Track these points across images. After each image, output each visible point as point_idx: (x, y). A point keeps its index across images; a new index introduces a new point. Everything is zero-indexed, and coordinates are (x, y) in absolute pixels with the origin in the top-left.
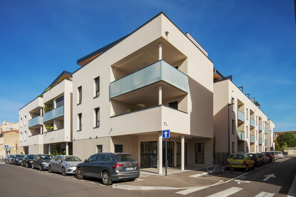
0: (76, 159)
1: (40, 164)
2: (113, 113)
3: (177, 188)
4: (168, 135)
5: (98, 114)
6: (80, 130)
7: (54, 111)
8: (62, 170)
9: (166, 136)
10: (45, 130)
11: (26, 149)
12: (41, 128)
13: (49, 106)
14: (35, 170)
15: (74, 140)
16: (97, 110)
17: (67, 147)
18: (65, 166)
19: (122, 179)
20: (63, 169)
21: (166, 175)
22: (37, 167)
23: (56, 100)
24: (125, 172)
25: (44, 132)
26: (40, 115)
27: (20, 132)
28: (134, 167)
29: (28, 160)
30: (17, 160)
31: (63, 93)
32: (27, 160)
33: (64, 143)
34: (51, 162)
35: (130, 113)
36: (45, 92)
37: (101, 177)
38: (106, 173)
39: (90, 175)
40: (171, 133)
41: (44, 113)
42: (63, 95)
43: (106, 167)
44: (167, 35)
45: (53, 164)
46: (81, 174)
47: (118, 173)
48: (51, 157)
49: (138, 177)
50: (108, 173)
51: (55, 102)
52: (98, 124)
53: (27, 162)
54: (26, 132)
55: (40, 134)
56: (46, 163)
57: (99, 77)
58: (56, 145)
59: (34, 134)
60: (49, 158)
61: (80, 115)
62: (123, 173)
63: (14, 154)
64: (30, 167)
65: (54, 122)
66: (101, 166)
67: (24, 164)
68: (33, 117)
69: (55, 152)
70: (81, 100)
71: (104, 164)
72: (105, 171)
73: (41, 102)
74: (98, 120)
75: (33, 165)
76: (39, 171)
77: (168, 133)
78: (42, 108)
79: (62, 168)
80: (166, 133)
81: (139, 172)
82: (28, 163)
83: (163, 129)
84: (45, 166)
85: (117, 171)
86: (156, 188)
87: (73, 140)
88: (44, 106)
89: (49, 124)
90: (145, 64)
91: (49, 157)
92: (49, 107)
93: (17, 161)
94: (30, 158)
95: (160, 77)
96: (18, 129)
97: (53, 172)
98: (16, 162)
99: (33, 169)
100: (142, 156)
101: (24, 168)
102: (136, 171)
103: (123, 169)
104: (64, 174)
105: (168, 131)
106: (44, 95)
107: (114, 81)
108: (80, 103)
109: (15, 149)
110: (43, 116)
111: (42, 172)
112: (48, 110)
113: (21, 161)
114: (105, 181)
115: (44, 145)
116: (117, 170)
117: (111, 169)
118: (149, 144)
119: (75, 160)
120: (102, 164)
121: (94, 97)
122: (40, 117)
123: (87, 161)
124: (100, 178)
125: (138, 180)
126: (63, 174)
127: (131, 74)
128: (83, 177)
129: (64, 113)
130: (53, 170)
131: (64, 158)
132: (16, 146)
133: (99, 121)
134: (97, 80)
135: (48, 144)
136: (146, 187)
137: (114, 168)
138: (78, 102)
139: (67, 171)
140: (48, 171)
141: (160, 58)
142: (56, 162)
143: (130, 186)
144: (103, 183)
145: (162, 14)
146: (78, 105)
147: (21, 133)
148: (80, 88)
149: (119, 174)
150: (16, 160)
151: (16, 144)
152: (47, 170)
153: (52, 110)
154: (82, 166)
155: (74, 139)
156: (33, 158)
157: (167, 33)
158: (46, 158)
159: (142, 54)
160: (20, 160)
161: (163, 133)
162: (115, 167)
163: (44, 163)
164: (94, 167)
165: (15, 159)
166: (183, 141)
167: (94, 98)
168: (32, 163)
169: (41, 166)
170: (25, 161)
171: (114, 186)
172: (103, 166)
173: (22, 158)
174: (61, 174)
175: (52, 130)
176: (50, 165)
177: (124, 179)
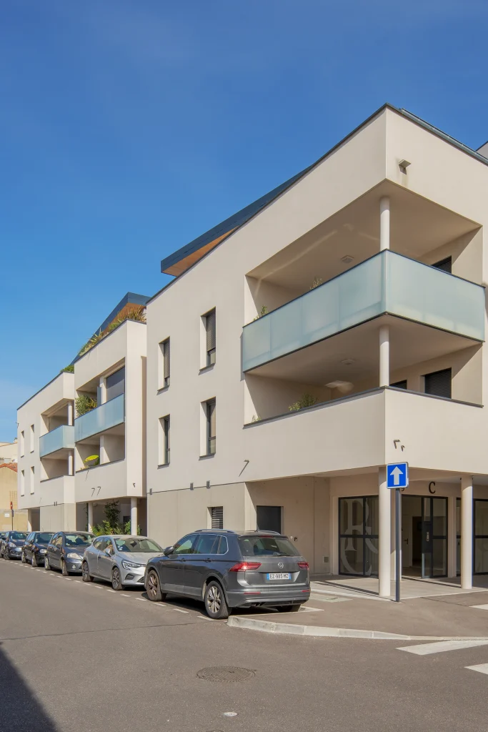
0: (152, 547)
1: (63, 559)
2: (251, 413)
3: (409, 638)
4: (402, 478)
5: (212, 417)
6: (167, 464)
7: (100, 410)
8: (113, 575)
9: (397, 481)
10: (80, 464)
11: (34, 514)
12: (70, 458)
13: (90, 395)
14: (52, 574)
15: (151, 493)
16: (210, 405)
17: (134, 511)
18: (120, 566)
19: (257, 603)
20: (116, 574)
21: (398, 600)
22: (55, 565)
23: (107, 378)
24: (264, 583)
25: (76, 469)
26: (66, 423)
27: (20, 470)
28: (292, 573)
29: (36, 547)
30: (12, 545)
31: (123, 360)
32: (34, 546)
33: (127, 500)
34: (89, 554)
35: (299, 411)
36: (78, 358)
37: (202, 597)
38: (214, 585)
39: (176, 589)
40: (411, 470)
41: (76, 417)
42: (121, 366)
43: (213, 570)
44: (404, 170)
45: (93, 557)
46: (156, 586)
47: (243, 588)
48: (90, 540)
49: (305, 601)
50: (220, 588)
51: (103, 385)
52: (212, 446)
53: (33, 551)
54: (33, 468)
55: (67, 474)
56: (77, 556)
57: (214, 309)
58: (107, 507)
59: (52, 476)
60: (86, 541)
61: (166, 421)
62: (257, 588)
63: (5, 531)
64: (42, 565)
65: (102, 441)
66: (203, 567)
67: (28, 557)
68: (51, 429)
69: (104, 525)
70: (169, 377)
71: (210, 561)
72: (210, 580)
73: (68, 387)
74: (212, 436)
75: (47, 559)
76: (60, 576)
77: (404, 472)
78: (72, 402)
79: (113, 569)
80: (397, 473)
81: (308, 586)
82: (37, 553)
83: (389, 461)
84: (75, 564)
85: (243, 582)
86: (345, 632)
87: (148, 491)
88: (77, 397)
89: (90, 446)
90: (346, 260)
91: (86, 538)
92: (90, 401)
93: (12, 548)
94: (41, 541)
95: (381, 303)
96: (16, 461)
97: (92, 580)
98: (10, 550)
99: (47, 570)
100: (343, 540)
101: (27, 566)
102: (297, 582)
103: (260, 577)
104: (116, 585)
105: (402, 467)
106: (76, 365)
107: (255, 321)
108: (166, 387)
109: (8, 515)
110: (73, 425)
111: (69, 579)
112: (87, 408)
113: (20, 549)
114: (213, 607)
115: (78, 505)
116: (242, 579)
117: (226, 575)
118: (364, 505)
119: (147, 550)
120: (205, 561)
121: (202, 367)
122: (66, 426)
123: (172, 552)
124: (199, 599)
125: (306, 608)
126: (114, 586)
127: (301, 299)
128: (160, 597)
129: (125, 415)
130: (91, 575)
131: (121, 543)
132: (11, 508)
133: (215, 438)
134: (209, 317)
135: (87, 504)
136: (316, 628)
137: (235, 572)
138: (161, 385)
139: (123, 577)
140: (81, 578)
141: (385, 243)
142: (99, 553)
143: (274, 624)
144: (206, 614)
145: (387, 111)
146: (160, 391)
147: (23, 471)
148: (165, 344)
149: (247, 590)
150: (8, 546)
151: (11, 504)
152: (80, 574)
153: (96, 407)
154: (159, 565)
155: (151, 490)
156: (48, 542)
157: (403, 166)
158: (79, 542)
159: (333, 233)
160: (18, 544)
161: (390, 472)
162: (236, 570)
163: (71, 555)
164: (186, 568)
165: (6, 543)
166: (468, 494)
167: (202, 371)
168: (46, 555)
169: (66, 563)
170: (29, 548)
171: (233, 622)
172: (209, 566)
173: (23, 541)
174: (109, 584)
175: (97, 463)
176: (85, 561)
177: (263, 603)
